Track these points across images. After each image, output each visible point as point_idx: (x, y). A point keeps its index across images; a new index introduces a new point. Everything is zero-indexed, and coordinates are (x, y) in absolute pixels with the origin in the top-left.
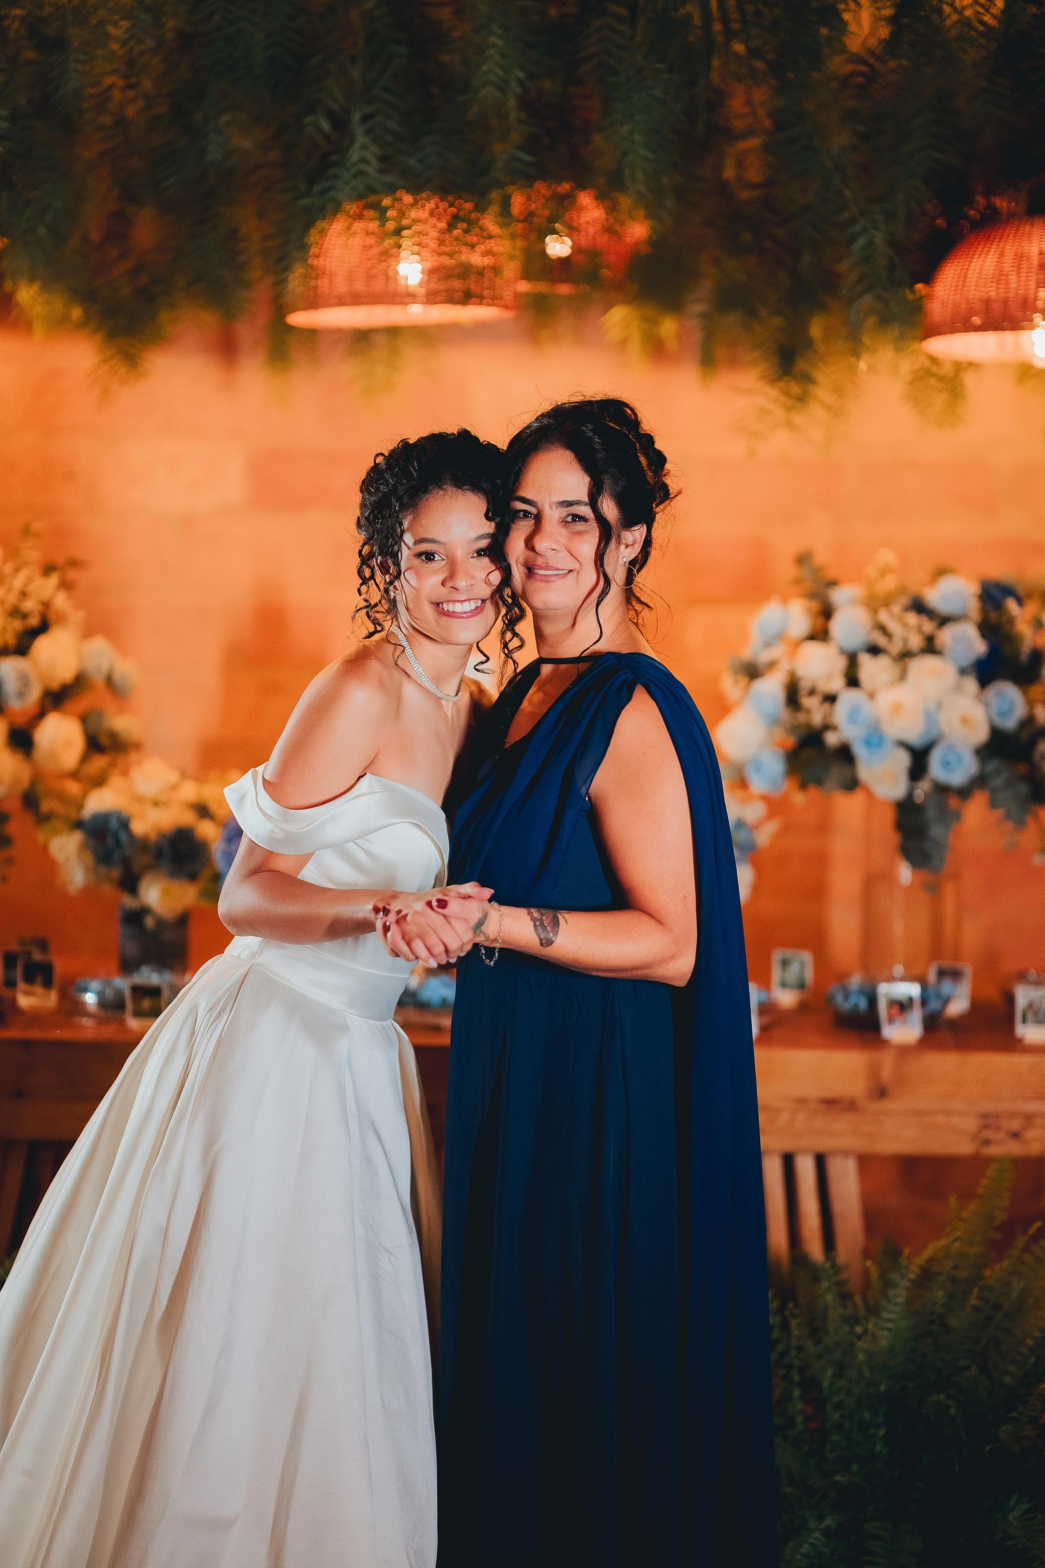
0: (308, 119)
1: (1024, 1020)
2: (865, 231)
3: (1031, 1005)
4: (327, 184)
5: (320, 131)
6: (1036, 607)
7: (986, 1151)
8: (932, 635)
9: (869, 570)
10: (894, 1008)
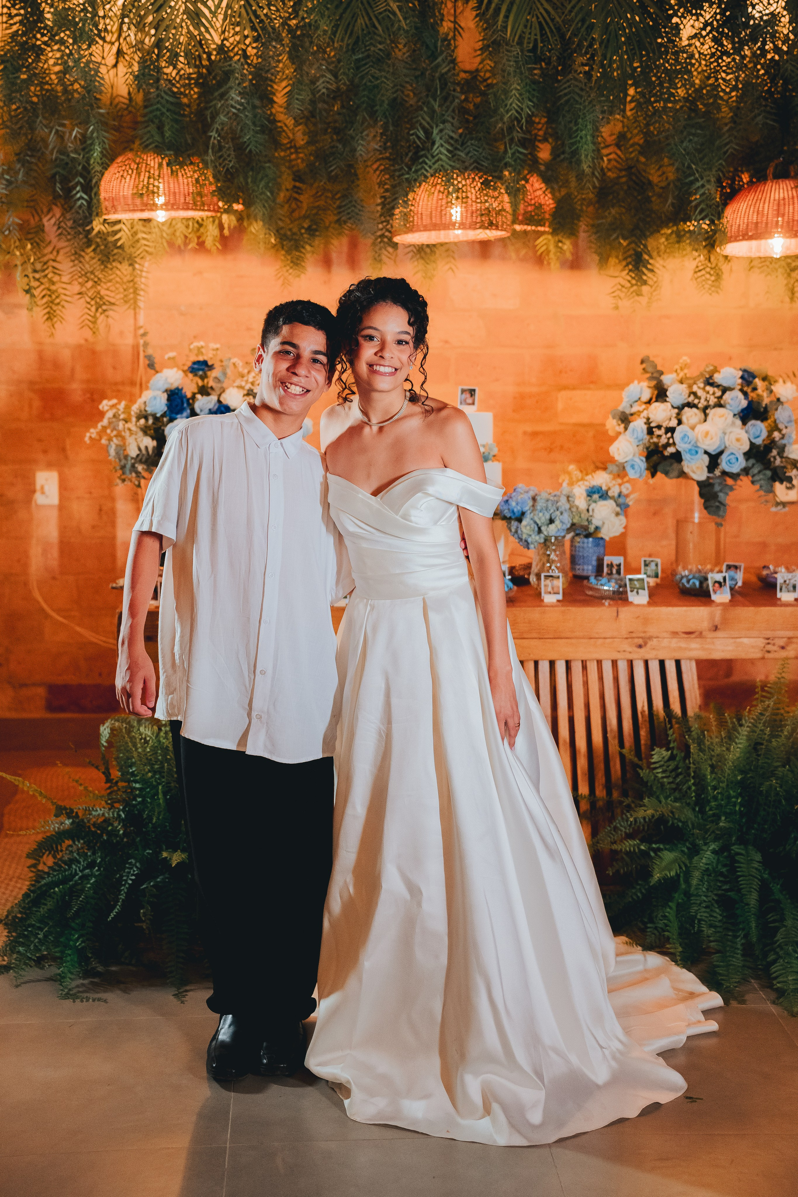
0: (411, 132)
1: (781, 589)
2: (703, 186)
3: (785, 581)
4: (419, 167)
5: (419, 138)
6: (766, 383)
7: (767, 656)
8: (720, 397)
9: (677, 367)
10: (717, 585)
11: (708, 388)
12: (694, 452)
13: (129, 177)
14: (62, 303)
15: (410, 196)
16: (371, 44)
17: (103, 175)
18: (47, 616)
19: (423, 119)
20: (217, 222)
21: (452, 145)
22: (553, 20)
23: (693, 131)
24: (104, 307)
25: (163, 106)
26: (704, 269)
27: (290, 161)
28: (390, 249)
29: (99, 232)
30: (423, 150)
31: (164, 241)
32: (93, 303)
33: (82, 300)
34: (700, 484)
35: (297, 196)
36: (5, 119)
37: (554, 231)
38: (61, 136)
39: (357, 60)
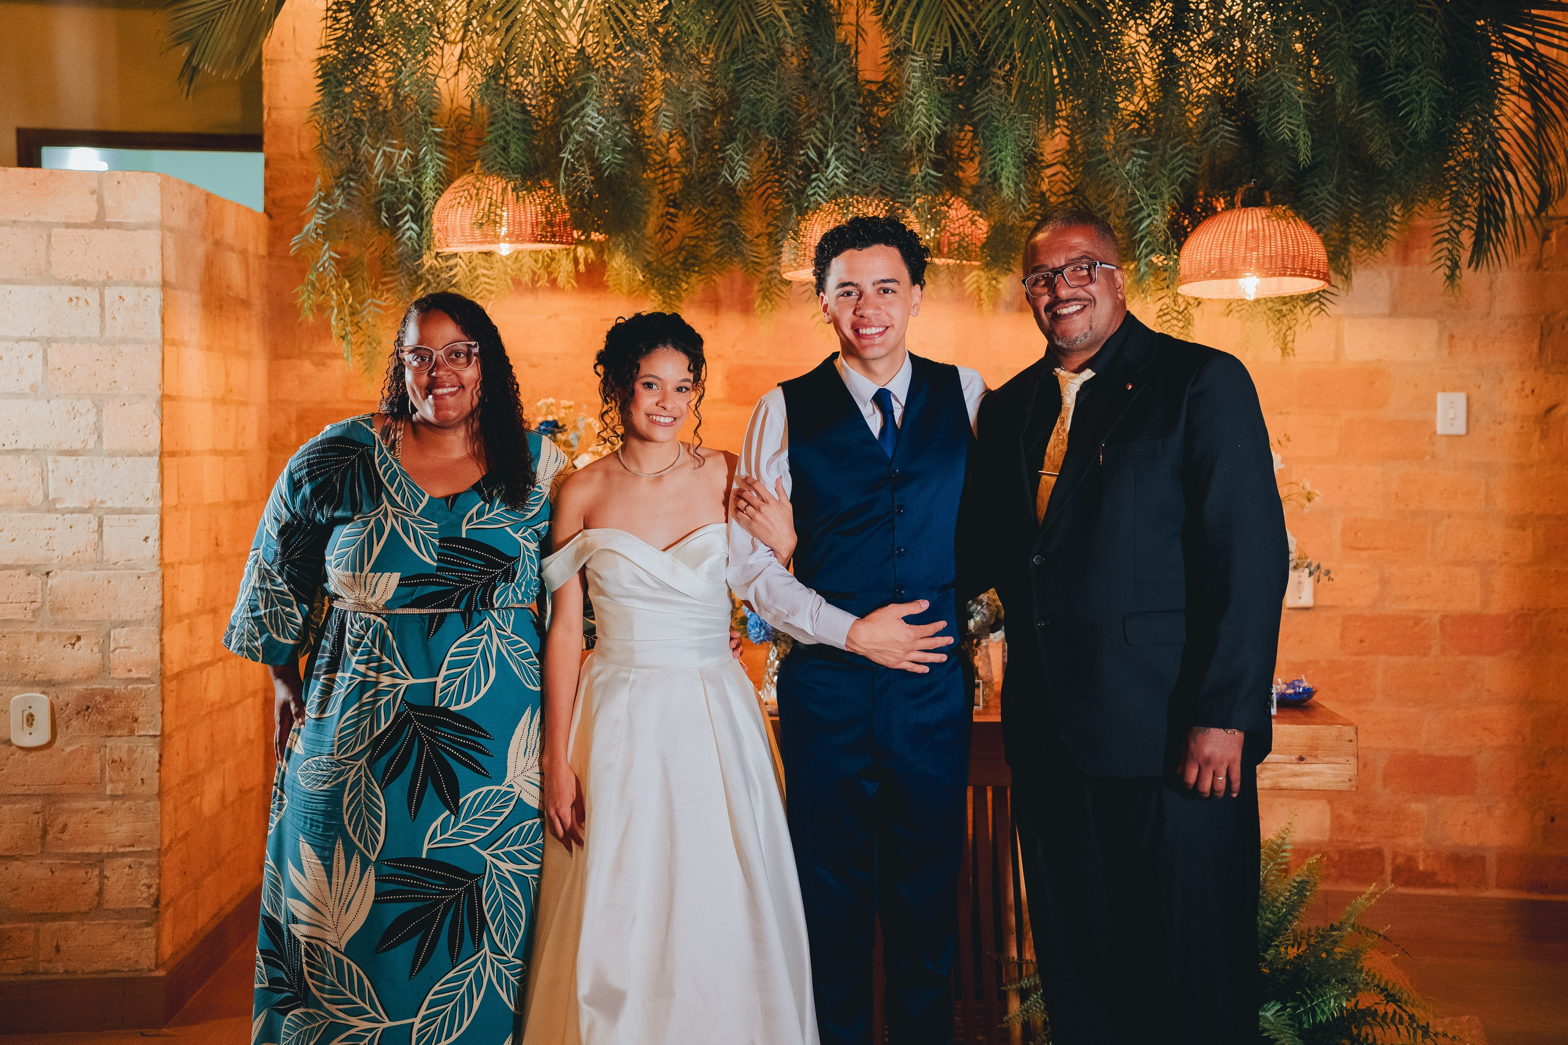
0: (802, 152)
2: (1149, 215)
4: (812, 191)
5: (811, 160)
13: (466, 205)
15: (802, 226)
16: (753, 53)
17: (436, 202)
19: (816, 137)
20: (572, 254)
21: (850, 167)
22: (967, 25)
23: (1136, 151)
25: (508, 124)
26: (1169, 313)
27: (663, 183)
28: (782, 288)
29: (431, 267)
30: (817, 172)
31: (508, 278)
35: (671, 224)
36: (325, 138)
37: (987, 266)
38: (388, 158)
39: (737, 71)
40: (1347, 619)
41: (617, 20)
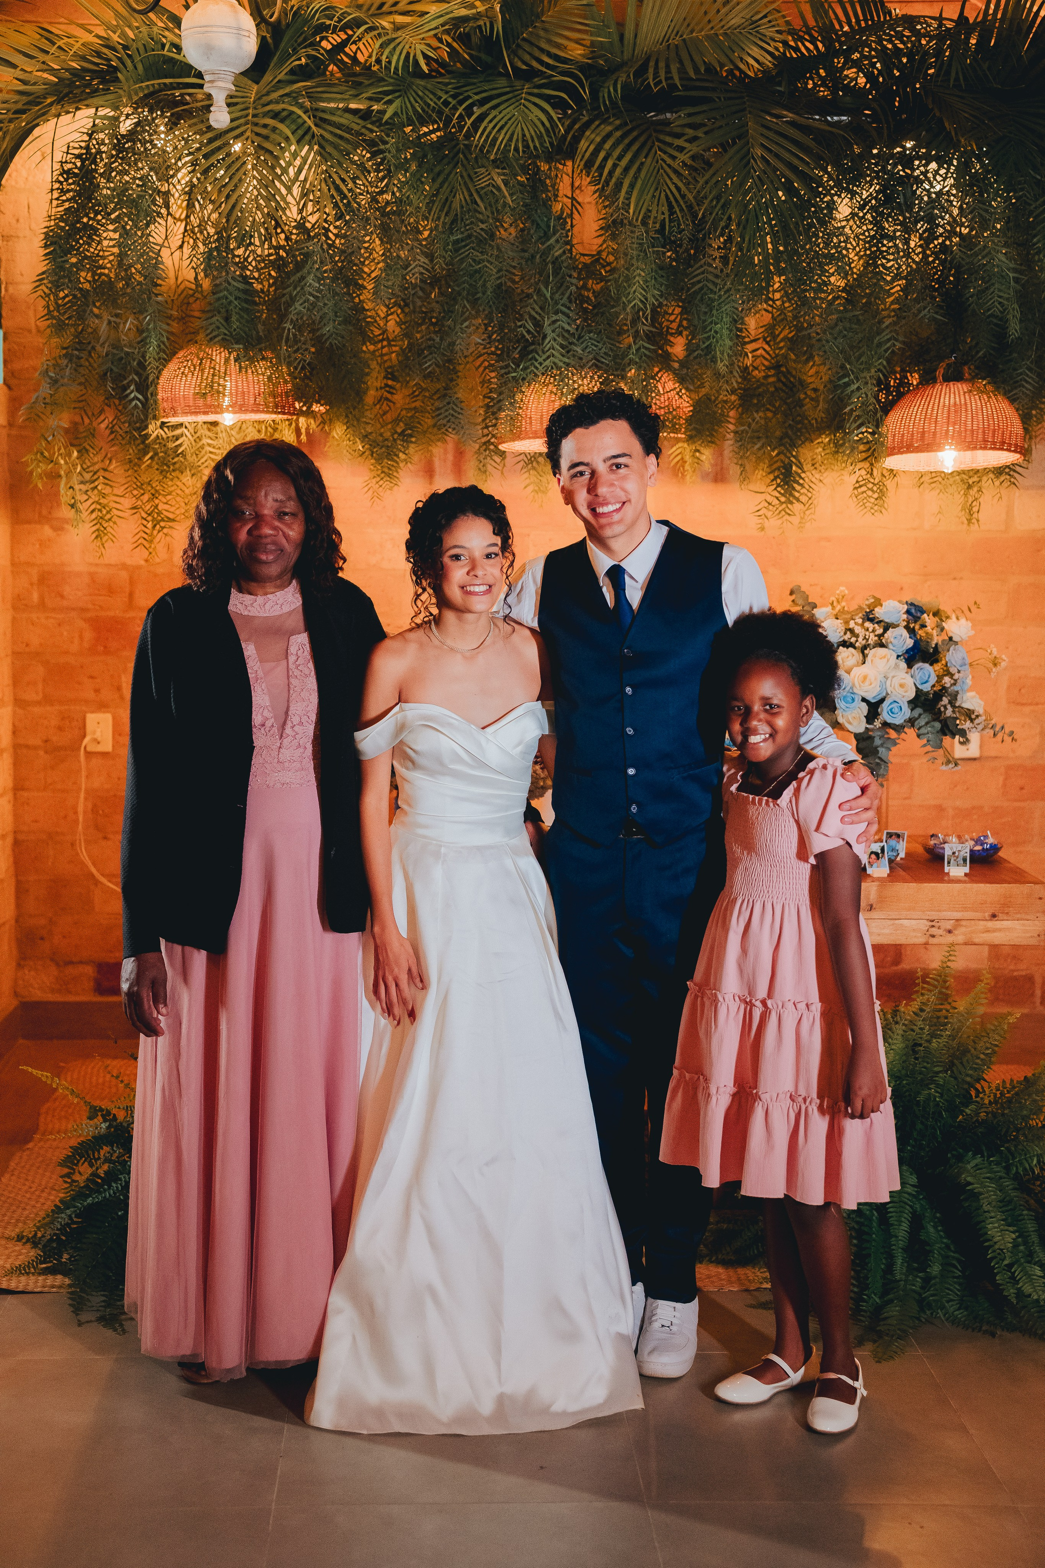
0: (519, 324)
1: (949, 863)
3: (954, 854)
4: (528, 364)
5: (529, 332)
6: (937, 619)
7: (932, 941)
8: (880, 636)
9: (833, 598)
10: (873, 856)
11: (868, 624)
12: (850, 700)
13: (190, 375)
14: (115, 519)
15: (518, 397)
16: (472, 223)
17: (160, 372)
18: (97, 882)
19: (533, 309)
20: (294, 425)
21: (566, 339)
22: (683, 197)
23: (849, 325)
24: (162, 524)
25: (231, 294)
26: (865, 485)
27: (382, 355)
28: (497, 459)
29: (157, 437)
30: (533, 343)
32: (150, 518)
33: (138, 515)
34: (857, 736)
35: (389, 396)
36: (52, 308)
37: (690, 439)
38: (114, 327)
39: (457, 242)
40: (1009, 768)
41: (338, 189)
